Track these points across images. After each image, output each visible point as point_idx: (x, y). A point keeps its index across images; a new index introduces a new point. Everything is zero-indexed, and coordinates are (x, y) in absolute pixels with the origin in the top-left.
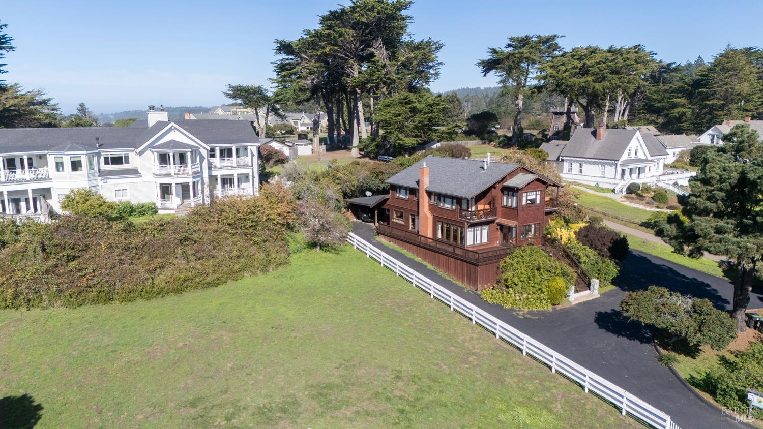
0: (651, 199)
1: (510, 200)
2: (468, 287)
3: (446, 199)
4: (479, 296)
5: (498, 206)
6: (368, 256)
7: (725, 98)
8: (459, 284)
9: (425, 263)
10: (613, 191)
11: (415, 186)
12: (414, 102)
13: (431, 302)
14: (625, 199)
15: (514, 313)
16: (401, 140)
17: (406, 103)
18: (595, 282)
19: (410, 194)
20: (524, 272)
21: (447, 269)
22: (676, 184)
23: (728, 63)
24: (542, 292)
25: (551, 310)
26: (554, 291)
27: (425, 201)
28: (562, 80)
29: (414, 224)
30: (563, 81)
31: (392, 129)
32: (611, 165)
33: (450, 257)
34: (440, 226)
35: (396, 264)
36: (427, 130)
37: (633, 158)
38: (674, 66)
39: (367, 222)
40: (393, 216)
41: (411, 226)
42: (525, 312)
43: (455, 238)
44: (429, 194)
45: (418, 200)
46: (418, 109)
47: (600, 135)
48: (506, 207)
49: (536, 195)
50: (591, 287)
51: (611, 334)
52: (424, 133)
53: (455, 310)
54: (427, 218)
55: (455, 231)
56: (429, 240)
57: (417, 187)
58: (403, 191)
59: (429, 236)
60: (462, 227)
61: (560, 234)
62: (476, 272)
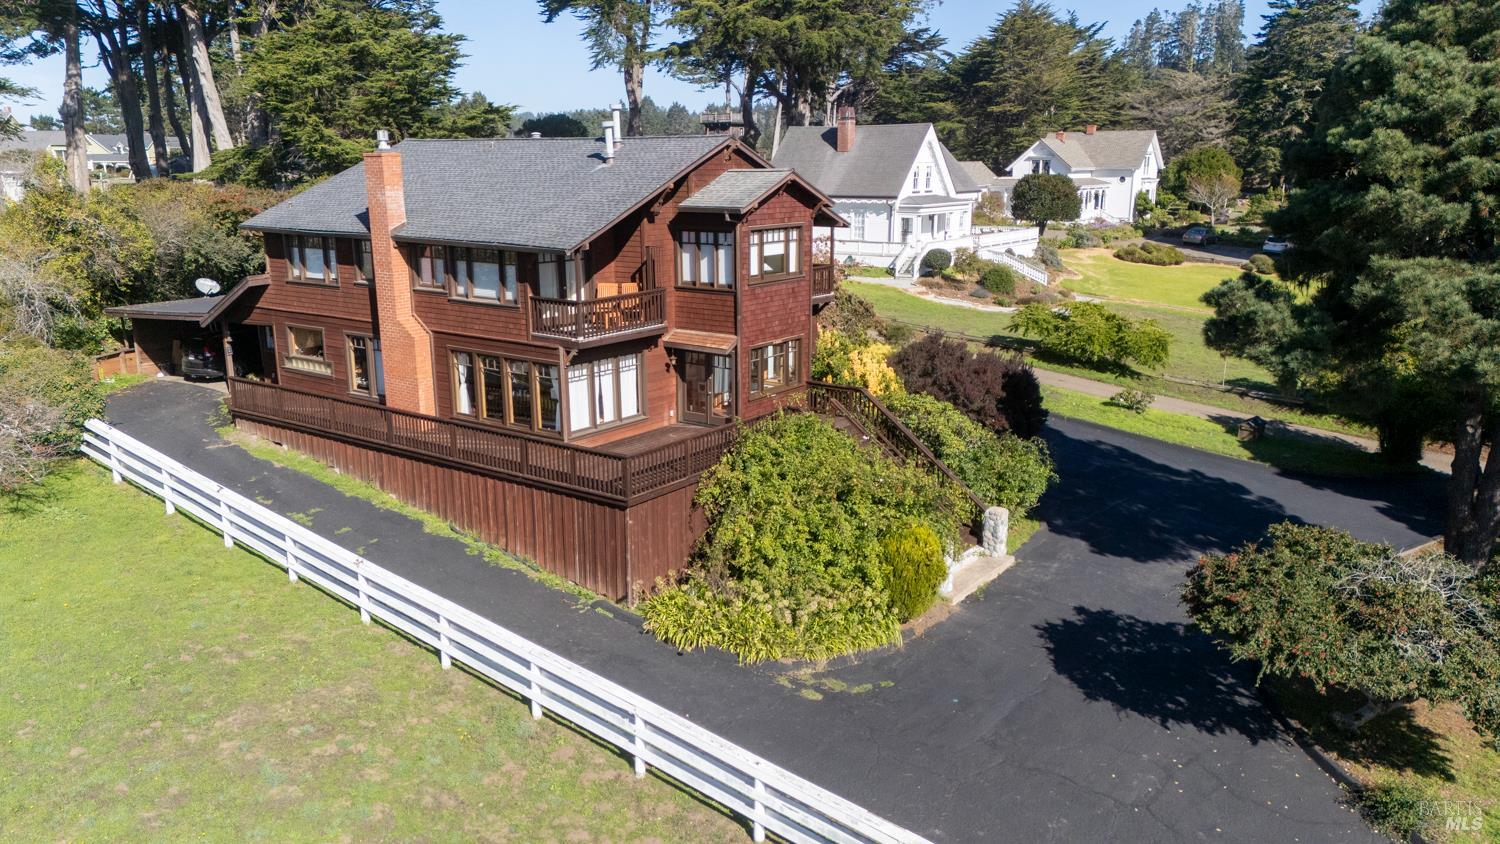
0: (977, 287)
1: (704, 263)
2: (590, 593)
3: (479, 268)
4: (636, 622)
5: (665, 281)
6: (170, 510)
7: (1023, 100)
8: (555, 580)
9: (413, 511)
10: (891, 272)
11: (357, 228)
12: (361, 37)
13: (442, 690)
14: (924, 289)
15: (783, 681)
16: (330, 142)
17: (337, 39)
18: (999, 518)
19: (340, 261)
20: (797, 513)
21: (500, 527)
22: (1010, 252)
23: (1027, 28)
24: (866, 580)
25: (900, 642)
26: (909, 573)
27: (397, 282)
28: (735, 20)
29: (364, 374)
30: (740, 23)
31: (298, 109)
32: (877, 210)
33: (511, 480)
34: (462, 369)
35: (282, 536)
36: (408, 119)
37: (922, 193)
38: (926, 36)
39: (202, 379)
40: (286, 348)
41: (356, 381)
42: (820, 669)
43: (524, 411)
44: (412, 250)
45: (372, 281)
46: (376, 57)
47: (845, 141)
48: (693, 288)
49: (787, 241)
50: (987, 534)
51: (1135, 714)
52: (399, 129)
53: (548, 714)
54: (408, 343)
55: (523, 385)
56: (424, 425)
57: (365, 230)
58: (314, 255)
59: (423, 411)
60: (547, 366)
61: (859, 369)
62: (620, 533)
